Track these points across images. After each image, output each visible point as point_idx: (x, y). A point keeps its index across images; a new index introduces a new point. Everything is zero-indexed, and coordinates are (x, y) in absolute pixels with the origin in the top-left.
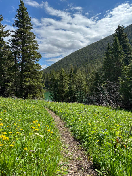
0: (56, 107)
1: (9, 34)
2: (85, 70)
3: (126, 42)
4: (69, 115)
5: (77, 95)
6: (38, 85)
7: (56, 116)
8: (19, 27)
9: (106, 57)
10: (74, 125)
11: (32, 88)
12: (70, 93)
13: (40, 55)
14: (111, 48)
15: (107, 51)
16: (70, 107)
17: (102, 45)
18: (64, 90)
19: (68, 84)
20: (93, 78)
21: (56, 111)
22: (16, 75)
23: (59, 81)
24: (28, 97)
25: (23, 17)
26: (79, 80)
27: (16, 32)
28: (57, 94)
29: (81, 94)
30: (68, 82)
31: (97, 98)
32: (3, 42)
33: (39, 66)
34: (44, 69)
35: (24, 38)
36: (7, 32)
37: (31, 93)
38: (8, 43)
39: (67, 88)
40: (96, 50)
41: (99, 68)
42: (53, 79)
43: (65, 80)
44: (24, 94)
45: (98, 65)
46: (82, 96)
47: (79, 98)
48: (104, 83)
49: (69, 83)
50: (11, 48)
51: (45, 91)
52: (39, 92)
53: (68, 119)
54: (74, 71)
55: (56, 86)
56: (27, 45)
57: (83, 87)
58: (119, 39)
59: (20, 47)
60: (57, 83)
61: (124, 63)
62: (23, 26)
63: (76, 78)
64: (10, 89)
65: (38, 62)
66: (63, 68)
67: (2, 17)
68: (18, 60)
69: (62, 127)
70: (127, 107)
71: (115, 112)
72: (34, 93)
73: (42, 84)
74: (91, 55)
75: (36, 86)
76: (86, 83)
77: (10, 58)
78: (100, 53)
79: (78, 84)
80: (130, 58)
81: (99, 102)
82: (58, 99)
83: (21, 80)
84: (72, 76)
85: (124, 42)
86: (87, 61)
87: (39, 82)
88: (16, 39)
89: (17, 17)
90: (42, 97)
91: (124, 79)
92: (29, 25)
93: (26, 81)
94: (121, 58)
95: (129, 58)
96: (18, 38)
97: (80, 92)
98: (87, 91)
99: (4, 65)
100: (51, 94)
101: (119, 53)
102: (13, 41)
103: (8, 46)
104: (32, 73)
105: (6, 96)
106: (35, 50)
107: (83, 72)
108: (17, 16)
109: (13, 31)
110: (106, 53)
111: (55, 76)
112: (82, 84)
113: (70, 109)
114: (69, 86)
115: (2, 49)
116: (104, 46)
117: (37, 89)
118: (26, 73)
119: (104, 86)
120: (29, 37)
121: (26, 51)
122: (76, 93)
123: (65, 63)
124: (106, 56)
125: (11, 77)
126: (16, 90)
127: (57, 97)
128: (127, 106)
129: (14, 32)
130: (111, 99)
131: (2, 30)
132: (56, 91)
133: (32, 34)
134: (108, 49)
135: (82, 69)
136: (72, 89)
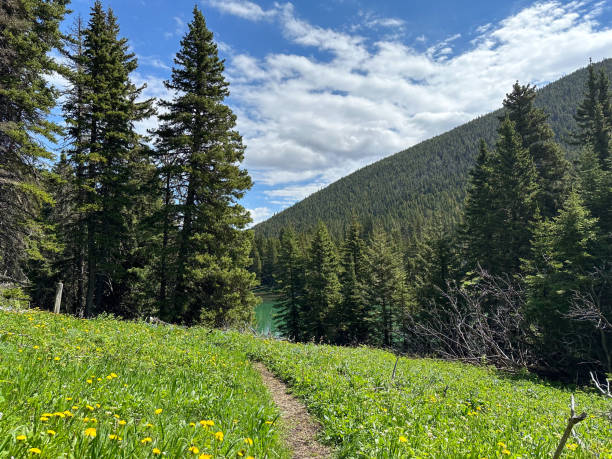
0: (292, 363)
1: (153, 112)
2: (402, 229)
3: (545, 137)
4: (336, 398)
5: (371, 317)
6: (237, 279)
7: (290, 397)
8: (184, 90)
9: (474, 187)
10: (351, 436)
11: (215, 289)
12: (347, 308)
13: (248, 179)
14: (492, 156)
15: (477, 167)
16: (344, 364)
17: (462, 147)
18: (326, 297)
19: (340, 277)
20: (428, 257)
21: (290, 378)
22: (165, 243)
23: (310, 266)
24: (199, 320)
25: (200, 59)
26: (379, 262)
27: (175, 106)
28: (301, 309)
29: (386, 316)
30: (341, 270)
31: (445, 332)
32: (133, 135)
33: (242, 214)
34: (261, 221)
35: (199, 122)
36: (146, 105)
37: (210, 306)
38: (147, 139)
39: (335, 292)
40: (439, 163)
41: (452, 223)
42: (287, 257)
43: (331, 261)
44: (186, 308)
45: (447, 214)
46: (391, 322)
47: (378, 328)
48: (471, 278)
49: (344, 274)
50: (156, 155)
51: (258, 300)
52: (239, 301)
53: (329, 414)
54: (363, 230)
55: (297, 283)
56: (208, 145)
57: (392, 288)
58: (519, 128)
59: (185, 153)
60: (301, 270)
61: (538, 210)
62: (199, 86)
63: (369, 255)
64: (143, 290)
65: (240, 202)
66: (324, 218)
67: (135, 61)
68: (175, 193)
69: (305, 444)
70: (557, 371)
71: (508, 388)
72: (220, 305)
73: (248, 275)
74: (424, 177)
75: (229, 282)
76: (404, 276)
77: (151, 187)
78: (453, 172)
79: (374, 278)
80: (561, 191)
81: (452, 348)
82: (305, 329)
83: (182, 259)
84: (354, 249)
85: (536, 139)
86: (407, 197)
87: (241, 266)
88: (172, 127)
89: (181, 61)
90: (248, 320)
91: (541, 265)
92: (217, 84)
93: (196, 264)
94: (529, 193)
95: (556, 191)
96: (179, 125)
97: (384, 305)
98: (408, 303)
99: (129, 209)
100: (280, 310)
101: (518, 176)
102: (165, 133)
103: (146, 147)
104: (219, 237)
105: (128, 314)
106: (233, 161)
107: (395, 235)
108: (182, 58)
109: (165, 102)
110: (475, 175)
111: (295, 247)
112: (389, 278)
113: (341, 372)
114: (342, 283)
115: (128, 157)
116: (467, 148)
117: (231, 291)
118: (198, 236)
119: (469, 288)
120: (217, 123)
121: (204, 164)
122: (368, 308)
123: (332, 205)
124: (474, 182)
125: (148, 251)
126: (161, 296)
127: (301, 323)
128: (558, 366)
129: (170, 104)
130: (496, 338)
131: (133, 99)
132: (297, 301)
133: (225, 110)
134: (482, 159)
135: (391, 226)
136: (353, 294)
